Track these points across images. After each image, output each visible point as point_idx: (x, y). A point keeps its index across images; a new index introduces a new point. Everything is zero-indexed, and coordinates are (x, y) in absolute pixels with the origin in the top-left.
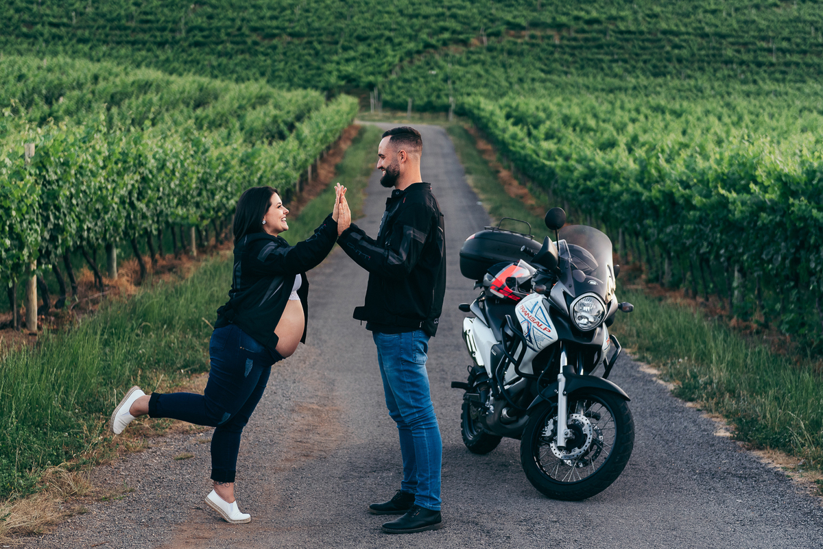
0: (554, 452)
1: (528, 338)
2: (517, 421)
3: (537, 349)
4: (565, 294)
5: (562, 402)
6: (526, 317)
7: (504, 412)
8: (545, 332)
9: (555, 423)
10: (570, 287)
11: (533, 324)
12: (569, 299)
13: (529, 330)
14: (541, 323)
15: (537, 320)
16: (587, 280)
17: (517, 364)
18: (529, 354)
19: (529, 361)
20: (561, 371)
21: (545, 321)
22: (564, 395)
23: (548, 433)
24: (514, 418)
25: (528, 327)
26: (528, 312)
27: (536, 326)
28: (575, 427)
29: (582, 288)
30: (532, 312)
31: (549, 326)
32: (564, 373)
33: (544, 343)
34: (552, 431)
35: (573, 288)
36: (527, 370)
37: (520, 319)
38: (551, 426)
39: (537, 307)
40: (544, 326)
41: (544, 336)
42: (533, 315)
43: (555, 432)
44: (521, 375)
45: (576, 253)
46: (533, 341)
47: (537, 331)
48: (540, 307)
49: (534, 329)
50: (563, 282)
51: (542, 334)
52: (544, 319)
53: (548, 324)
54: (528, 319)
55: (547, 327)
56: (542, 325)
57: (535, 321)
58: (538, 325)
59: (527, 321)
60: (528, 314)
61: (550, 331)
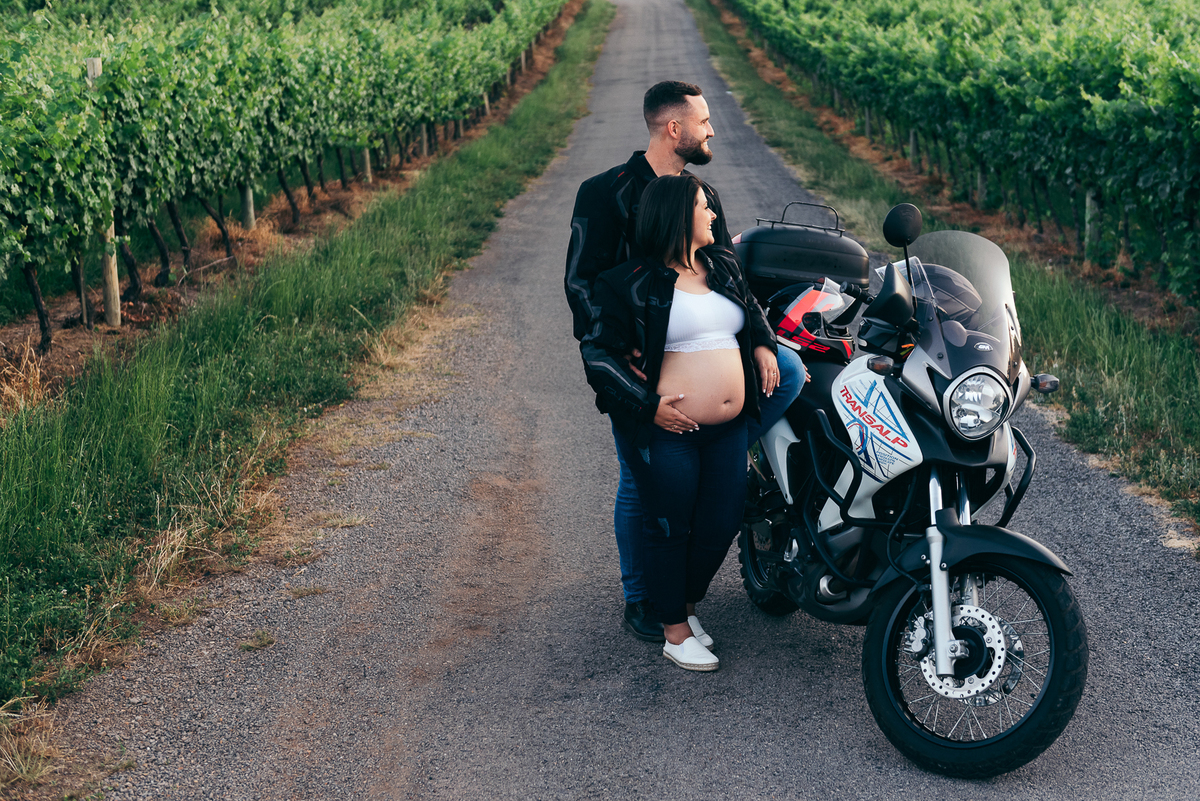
0: (930, 681)
1: (863, 456)
2: (848, 598)
3: (881, 477)
4: (931, 371)
5: (939, 582)
6: (856, 414)
7: (824, 584)
8: (896, 446)
9: (929, 624)
10: (940, 357)
11: (870, 429)
12: (939, 382)
13: (863, 441)
14: (886, 428)
15: (879, 422)
16: (972, 340)
17: (845, 505)
18: (868, 485)
19: (867, 496)
20: (933, 521)
21: (893, 424)
22: (942, 569)
23: (917, 646)
24: (843, 595)
25: (862, 435)
26: (859, 404)
27: (877, 433)
28: (969, 634)
29: (964, 358)
30: (866, 403)
31: (904, 435)
32: (940, 526)
33: (897, 467)
34: (924, 641)
35: (946, 359)
36: (863, 511)
37: (845, 418)
38: (920, 633)
39: (875, 395)
40: (893, 435)
41: (895, 454)
42: (870, 410)
43: (929, 644)
44: (849, 522)
45: (941, 282)
46: (874, 462)
47: (879, 443)
48: (881, 394)
49: (874, 439)
50: (926, 348)
51: (890, 451)
52: (891, 418)
53: (901, 429)
54: (861, 419)
55: (900, 437)
56: (888, 432)
57: (874, 424)
58: (881, 431)
59: (859, 420)
60: (859, 408)
61: (905, 445)
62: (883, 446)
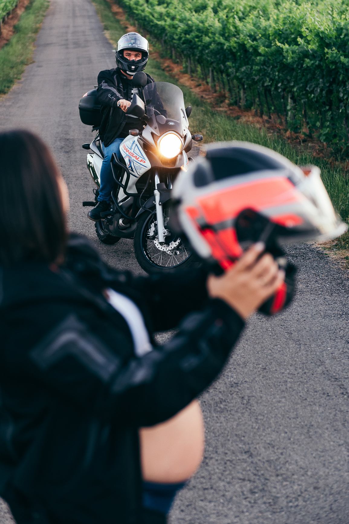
0: (157, 247)
1: (130, 168)
2: (130, 227)
3: (137, 175)
4: (152, 134)
5: (159, 210)
6: (127, 153)
7: (121, 221)
8: (142, 163)
9: (156, 225)
10: (156, 128)
11: (132, 158)
12: (155, 137)
13: (130, 162)
14: (138, 157)
15: (135, 155)
16: (167, 121)
17: (125, 188)
18: (133, 180)
19: (133, 184)
20: (156, 188)
21: (140, 155)
22: (160, 205)
23: (151, 234)
24: (128, 225)
25: (129, 160)
26: (128, 149)
27: (135, 159)
29: (165, 128)
30: (131, 149)
31: (144, 158)
32: (158, 190)
33: (142, 171)
34: (154, 232)
35: (158, 129)
36: (133, 190)
37: (124, 155)
38: (153, 229)
39: (134, 145)
40: (140, 159)
41: (141, 166)
42: (132, 151)
43: (156, 232)
44: (128, 195)
46: (134, 170)
47: (136, 162)
48: (136, 145)
49: (134, 161)
50: (151, 126)
51: (139, 165)
52: (140, 153)
53: (143, 156)
54: (129, 155)
55: (143, 159)
56: (139, 158)
57: (134, 156)
58: (136, 158)
59: (128, 155)
60: (129, 151)
61: (145, 162)
62: (137, 163)
